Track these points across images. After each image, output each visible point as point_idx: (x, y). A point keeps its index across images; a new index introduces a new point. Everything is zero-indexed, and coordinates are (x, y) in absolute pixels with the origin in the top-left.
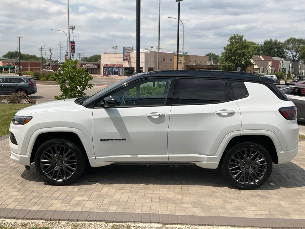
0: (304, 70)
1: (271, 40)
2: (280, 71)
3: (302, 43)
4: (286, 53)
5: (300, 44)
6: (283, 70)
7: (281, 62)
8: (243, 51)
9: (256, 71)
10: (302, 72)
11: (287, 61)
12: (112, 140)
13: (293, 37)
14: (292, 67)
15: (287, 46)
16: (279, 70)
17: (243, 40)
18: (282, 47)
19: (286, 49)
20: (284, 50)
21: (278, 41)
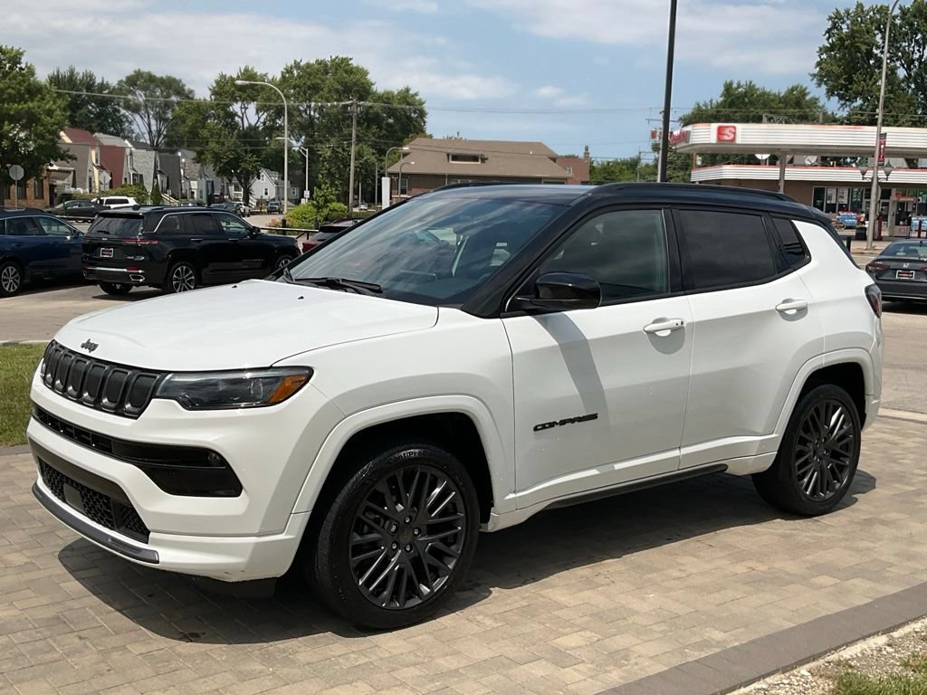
0: (196, 182)
1: (72, 72)
2: (128, 183)
3: (175, 91)
4: (127, 121)
5: (169, 96)
6: (134, 180)
7: (128, 151)
8: (29, 108)
9: (59, 182)
10: (191, 189)
11: (144, 151)
12: (563, 423)
13: (145, 69)
14: (160, 172)
15: (130, 97)
16: (126, 179)
17: (23, 66)
18: (111, 100)
19: (127, 107)
20: (119, 111)
21: (98, 81)
